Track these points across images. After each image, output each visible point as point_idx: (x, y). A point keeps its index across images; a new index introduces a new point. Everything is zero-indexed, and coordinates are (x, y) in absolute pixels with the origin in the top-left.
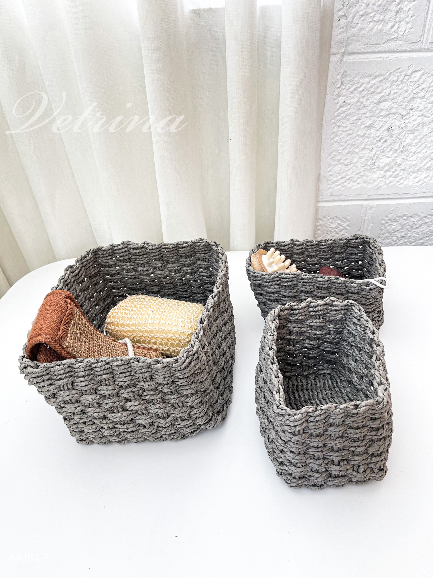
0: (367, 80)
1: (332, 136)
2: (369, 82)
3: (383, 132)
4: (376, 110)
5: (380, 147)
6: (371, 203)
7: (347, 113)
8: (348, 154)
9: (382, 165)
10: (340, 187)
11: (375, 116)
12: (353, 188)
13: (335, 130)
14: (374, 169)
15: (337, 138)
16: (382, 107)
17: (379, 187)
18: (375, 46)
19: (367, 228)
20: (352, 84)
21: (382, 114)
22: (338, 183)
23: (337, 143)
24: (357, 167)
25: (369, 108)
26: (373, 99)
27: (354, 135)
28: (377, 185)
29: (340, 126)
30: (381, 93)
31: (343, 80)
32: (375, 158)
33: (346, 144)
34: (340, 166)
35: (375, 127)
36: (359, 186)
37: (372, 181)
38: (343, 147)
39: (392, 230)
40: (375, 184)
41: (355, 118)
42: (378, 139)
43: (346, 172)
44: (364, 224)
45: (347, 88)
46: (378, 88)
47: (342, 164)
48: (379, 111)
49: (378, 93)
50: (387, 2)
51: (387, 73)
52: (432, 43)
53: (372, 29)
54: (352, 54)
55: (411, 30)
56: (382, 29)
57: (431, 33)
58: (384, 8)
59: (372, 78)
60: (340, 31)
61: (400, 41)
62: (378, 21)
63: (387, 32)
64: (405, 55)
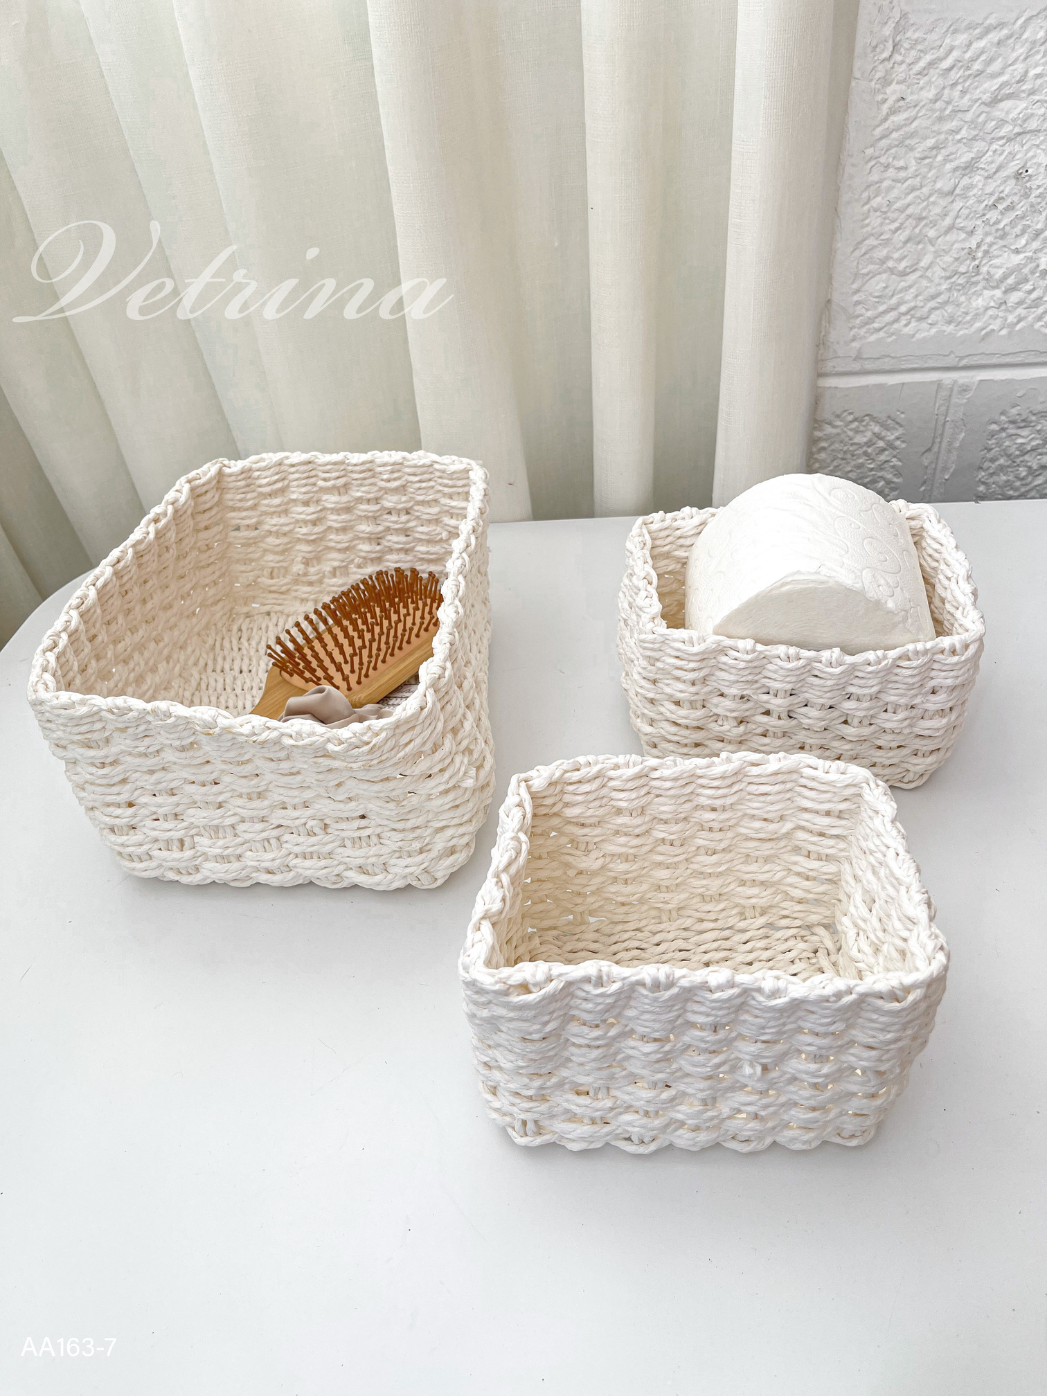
0: (962, 38)
1: (865, 195)
2: (969, 45)
3: (1005, 181)
4: (985, 123)
5: (995, 223)
6: (962, 377)
7: (907, 129)
8: (909, 245)
9: (998, 274)
10: (881, 334)
11: (983, 139)
12: (919, 336)
13: (875, 177)
14: (977, 283)
15: (879, 199)
16: (1002, 115)
17: (987, 334)
19: (950, 443)
20: (921, 51)
21: (1002, 134)
22: (876, 325)
23: (878, 213)
24: (931, 281)
25: (969, 116)
26: (978, 91)
27: (925, 190)
28: (983, 329)
29: (887, 167)
30: (1001, 74)
31: (898, 38)
32: (980, 254)
33: (903, 216)
34: (884, 276)
35: (983, 169)
36: (934, 330)
37: (968, 318)
38: (896, 225)
39: (1017, 449)
40: (978, 325)
41: (931, 142)
42: (990, 203)
43: (901, 291)
44: (942, 435)
45: (908, 61)
46: (990, 61)
47: (891, 271)
48: (993, 123)
49: (994, 76)
51: (1018, 19)
59: (977, 32)
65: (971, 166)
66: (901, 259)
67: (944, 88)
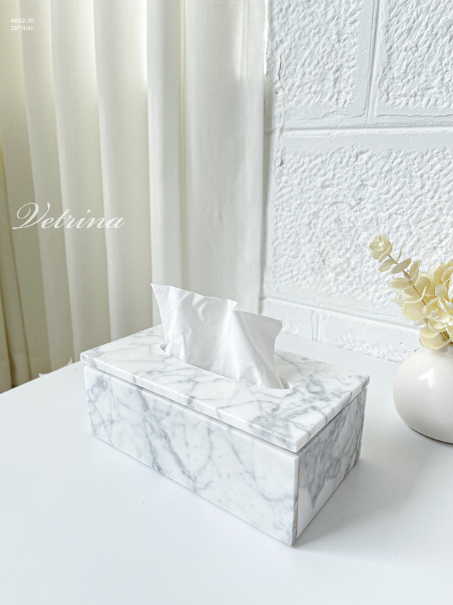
0: (307, 159)
3: (331, 223)
5: (329, 242)
6: (322, 312)
7: (289, 195)
8: (294, 245)
9: (333, 266)
10: (287, 283)
11: (320, 203)
15: (281, 223)
16: (327, 193)
18: (314, 121)
20: (292, 163)
22: (284, 278)
23: (281, 229)
26: (316, 182)
27: (299, 222)
28: (328, 291)
30: (325, 174)
32: (324, 255)
33: (291, 232)
34: (286, 257)
35: (321, 216)
36: (307, 286)
37: (321, 284)
38: (288, 235)
41: (298, 202)
42: (326, 232)
43: (293, 265)
45: (288, 167)
48: (324, 197)
50: (324, 70)
51: (328, 153)
52: (378, 116)
53: (309, 102)
54: (292, 129)
55: (352, 102)
56: (320, 101)
57: (376, 105)
58: (321, 78)
59: (313, 157)
60: (277, 104)
61: (341, 114)
62: (315, 93)
63: (325, 104)
64: (348, 132)
65: (315, 214)
66: (291, 251)
67: (302, 179)
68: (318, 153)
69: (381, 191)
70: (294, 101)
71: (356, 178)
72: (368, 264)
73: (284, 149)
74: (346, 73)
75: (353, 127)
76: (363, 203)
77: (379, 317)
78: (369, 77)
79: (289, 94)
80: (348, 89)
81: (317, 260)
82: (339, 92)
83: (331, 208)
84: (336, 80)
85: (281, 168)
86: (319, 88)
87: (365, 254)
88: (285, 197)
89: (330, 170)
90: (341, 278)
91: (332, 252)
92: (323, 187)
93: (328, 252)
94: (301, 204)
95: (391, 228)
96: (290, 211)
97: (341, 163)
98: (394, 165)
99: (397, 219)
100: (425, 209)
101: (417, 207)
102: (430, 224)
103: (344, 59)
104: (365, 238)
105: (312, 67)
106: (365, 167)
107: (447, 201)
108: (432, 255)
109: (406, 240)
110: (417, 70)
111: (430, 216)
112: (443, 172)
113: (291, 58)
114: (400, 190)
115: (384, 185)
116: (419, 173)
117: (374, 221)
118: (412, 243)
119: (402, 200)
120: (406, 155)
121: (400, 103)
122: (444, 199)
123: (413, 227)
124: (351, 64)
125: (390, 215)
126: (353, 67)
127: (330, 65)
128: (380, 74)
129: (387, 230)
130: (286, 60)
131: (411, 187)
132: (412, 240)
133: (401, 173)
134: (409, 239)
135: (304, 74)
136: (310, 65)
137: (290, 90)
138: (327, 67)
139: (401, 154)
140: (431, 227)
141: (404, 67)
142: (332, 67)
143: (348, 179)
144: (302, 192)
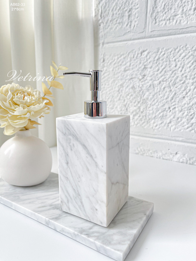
0: (116, 57)
3: (130, 89)
5: (129, 99)
7: (108, 76)
11: (124, 79)
16: (127, 74)
18: (119, 37)
20: (109, 60)
21: (127, 78)
23: (104, 95)
26: (121, 69)
29: (105, 85)
31: (104, 58)
32: (127, 106)
33: (109, 96)
42: (127, 94)
45: (107, 62)
48: (125, 76)
49: (124, 65)
50: (123, 11)
51: (127, 53)
52: (151, 32)
53: (116, 28)
54: (108, 43)
55: (138, 25)
56: (122, 27)
57: (150, 26)
58: (121, 15)
59: (119, 56)
60: (100, 31)
61: (132, 33)
62: (119, 23)
63: (124, 28)
64: (136, 41)
65: (122, 85)
66: (110, 105)
67: (114, 68)
68: (122, 53)
69: (154, 70)
70: (109, 28)
71: (141, 64)
72: (149, 109)
73: (105, 53)
74: (134, 12)
75: (139, 39)
76: (145, 77)
77: (157, 136)
78: (146, 12)
79: (106, 25)
80: (136, 19)
81: (123, 109)
82: (131, 22)
83: (129, 82)
84: (129, 16)
85: (103, 63)
86: (121, 21)
87: (148, 104)
88: (106, 78)
89: (128, 62)
90: (136, 117)
91: (131, 104)
92: (125, 71)
93: (129, 104)
94: (114, 81)
95: (160, 89)
96: (109, 85)
97: (133, 57)
98: (160, 56)
99: (164, 84)
100: (178, 77)
101: (173, 77)
102: (181, 85)
103: (133, 5)
104: (147, 95)
105: (117, 10)
106: (146, 58)
107: (189, 72)
108: (182, 101)
109: (169, 94)
110: (170, 7)
111: (181, 81)
112: (186, 57)
113: (107, 7)
114: (164, 68)
115: (156, 67)
116: (174, 59)
117: (152, 86)
118: (172, 96)
119: (166, 74)
120: (166, 50)
121: (162, 24)
122: (187, 71)
123: (172, 88)
124: (137, 7)
125: (160, 82)
126: (138, 8)
127: (126, 9)
128: (151, 10)
129: (159, 90)
130: (104, 9)
131: (170, 67)
132: (172, 94)
133: (164, 60)
134: (170, 94)
135: (113, 15)
136: (116, 9)
137: (106, 23)
138: (124, 10)
139: (164, 50)
140: (181, 86)
141: (163, 6)
142: (127, 10)
143: (138, 66)
144: (114, 74)
